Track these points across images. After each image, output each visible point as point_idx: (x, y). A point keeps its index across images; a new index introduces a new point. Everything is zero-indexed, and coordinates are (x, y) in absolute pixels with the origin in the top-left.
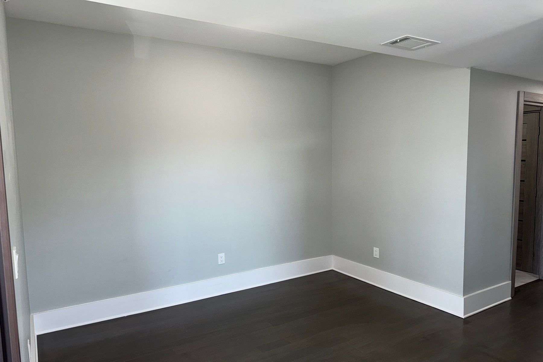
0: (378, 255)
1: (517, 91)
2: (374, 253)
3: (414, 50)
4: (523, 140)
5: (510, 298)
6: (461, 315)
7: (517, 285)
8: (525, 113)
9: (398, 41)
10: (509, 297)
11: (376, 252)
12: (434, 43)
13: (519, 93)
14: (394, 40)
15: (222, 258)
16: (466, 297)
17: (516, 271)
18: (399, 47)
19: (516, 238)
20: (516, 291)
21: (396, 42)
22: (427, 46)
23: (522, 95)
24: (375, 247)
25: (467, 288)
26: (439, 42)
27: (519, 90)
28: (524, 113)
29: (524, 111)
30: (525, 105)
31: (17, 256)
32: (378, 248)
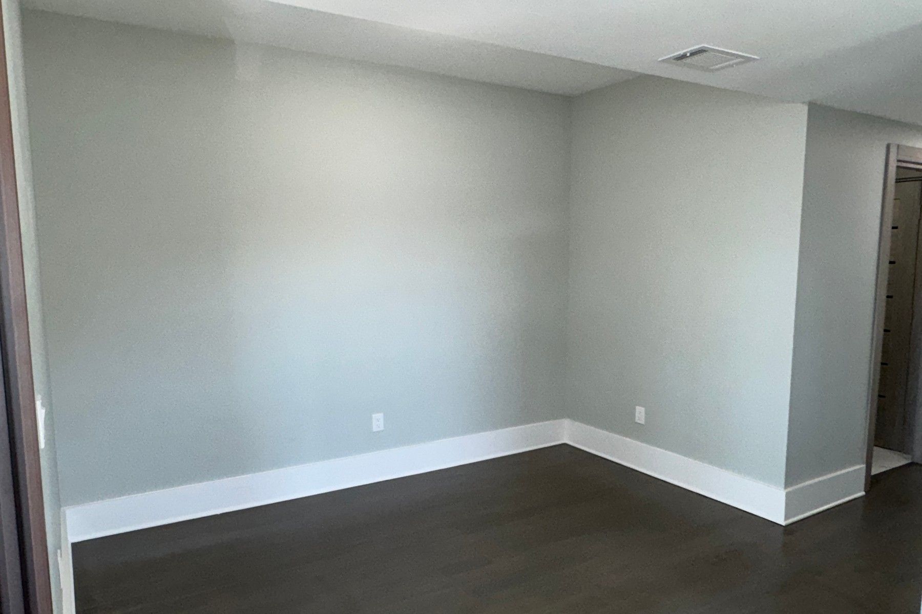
0: (644, 420)
1: (886, 143)
2: (637, 414)
3: (712, 71)
4: (893, 228)
5: (863, 493)
6: (781, 520)
7: (875, 471)
8: (898, 181)
9: (688, 55)
10: (860, 491)
11: (640, 414)
12: (748, 60)
13: (888, 147)
14: (681, 52)
15: (378, 422)
16: (790, 489)
17: (875, 448)
18: (691, 66)
19: (876, 394)
20: (873, 482)
21: (683, 57)
22: (737, 64)
23: (893, 150)
24: (639, 405)
25: (791, 477)
26: (756, 57)
27: (890, 142)
28: (896, 182)
29: (898, 178)
30: (898, 167)
31: (43, 411)
32: (643, 407)
